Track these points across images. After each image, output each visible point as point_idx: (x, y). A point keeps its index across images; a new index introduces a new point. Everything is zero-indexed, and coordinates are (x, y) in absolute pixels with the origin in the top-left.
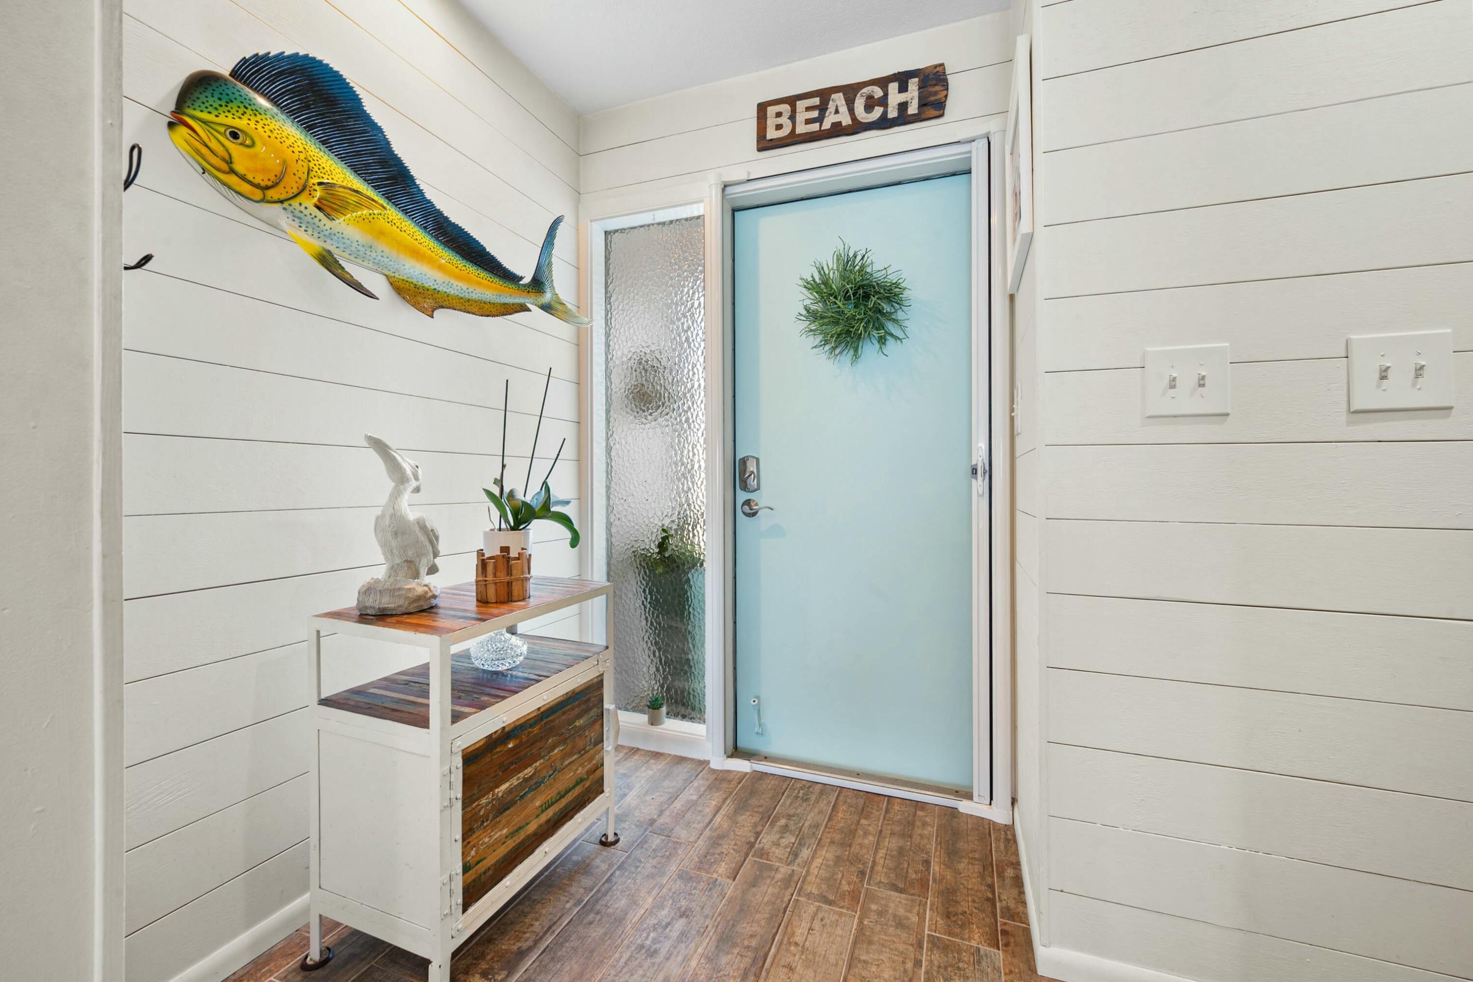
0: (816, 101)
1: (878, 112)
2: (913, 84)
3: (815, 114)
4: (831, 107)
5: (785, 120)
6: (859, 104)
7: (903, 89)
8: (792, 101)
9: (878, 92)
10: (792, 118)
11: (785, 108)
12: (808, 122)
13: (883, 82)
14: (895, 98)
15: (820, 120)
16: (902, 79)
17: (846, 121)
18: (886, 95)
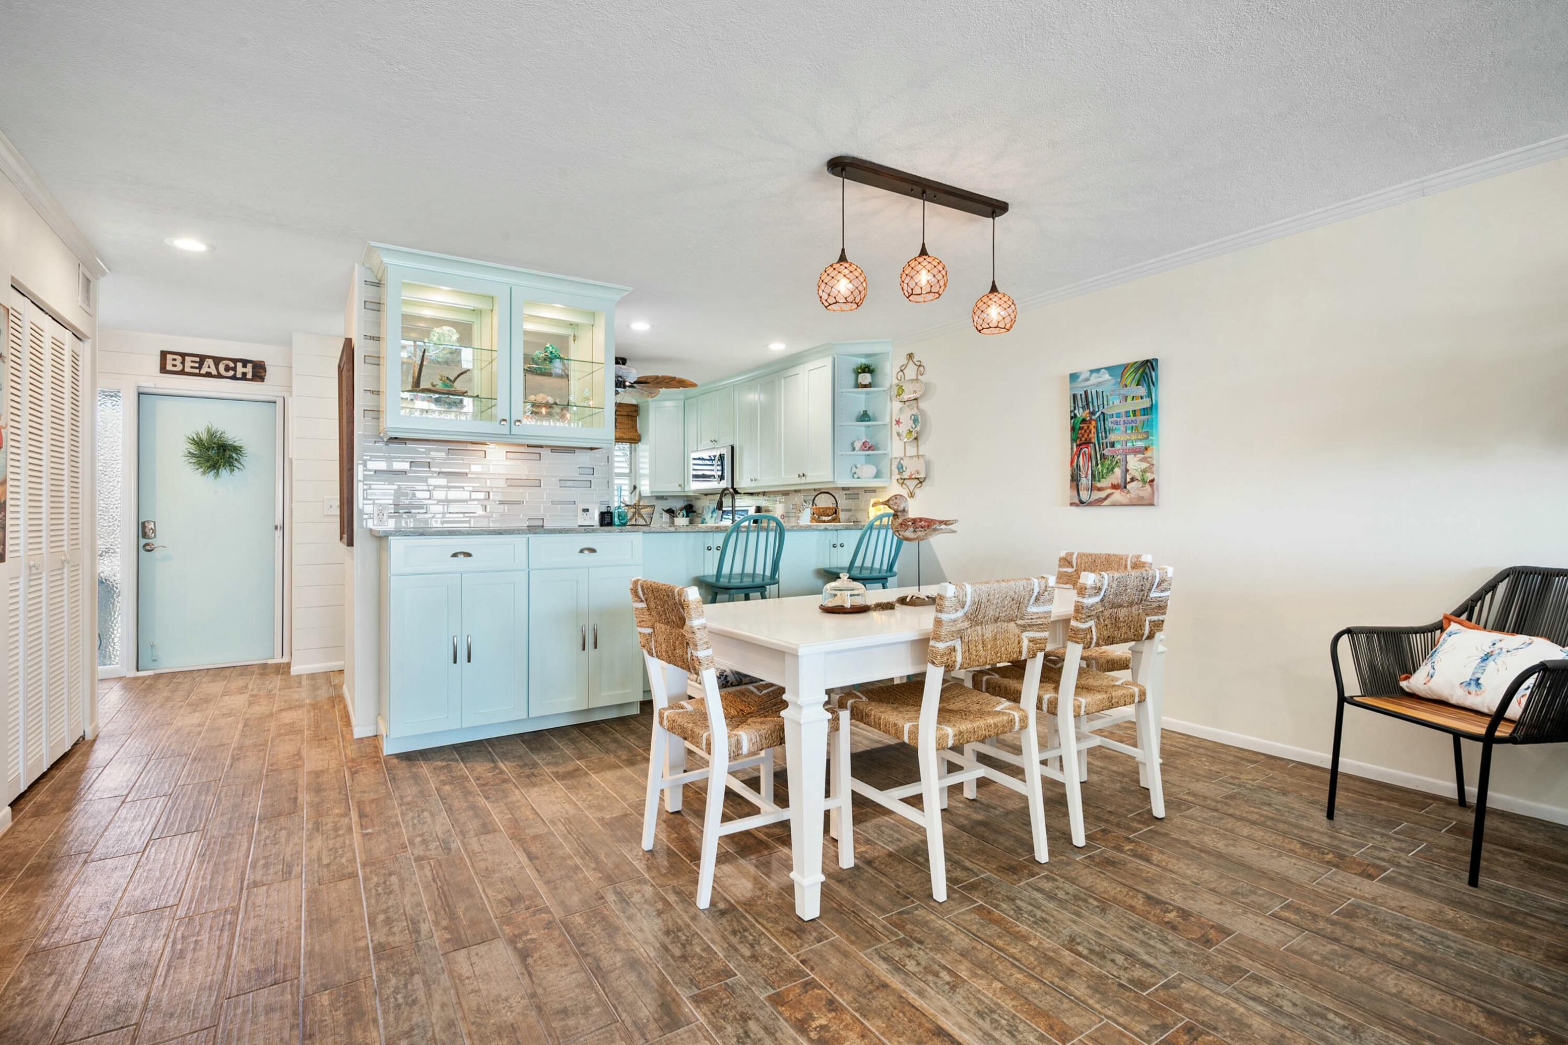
0: (198, 359)
1: (231, 373)
2: (250, 366)
3: (197, 365)
4: (206, 364)
5: (178, 363)
6: (222, 368)
7: (244, 366)
8: (183, 355)
9: (232, 365)
10: (183, 363)
11: (179, 358)
12: (192, 367)
13: (235, 361)
14: (240, 369)
15: (200, 368)
16: (245, 363)
17: (214, 372)
18: (236, 367)
